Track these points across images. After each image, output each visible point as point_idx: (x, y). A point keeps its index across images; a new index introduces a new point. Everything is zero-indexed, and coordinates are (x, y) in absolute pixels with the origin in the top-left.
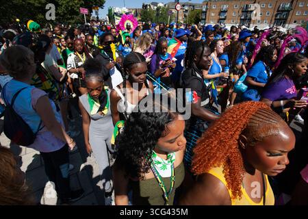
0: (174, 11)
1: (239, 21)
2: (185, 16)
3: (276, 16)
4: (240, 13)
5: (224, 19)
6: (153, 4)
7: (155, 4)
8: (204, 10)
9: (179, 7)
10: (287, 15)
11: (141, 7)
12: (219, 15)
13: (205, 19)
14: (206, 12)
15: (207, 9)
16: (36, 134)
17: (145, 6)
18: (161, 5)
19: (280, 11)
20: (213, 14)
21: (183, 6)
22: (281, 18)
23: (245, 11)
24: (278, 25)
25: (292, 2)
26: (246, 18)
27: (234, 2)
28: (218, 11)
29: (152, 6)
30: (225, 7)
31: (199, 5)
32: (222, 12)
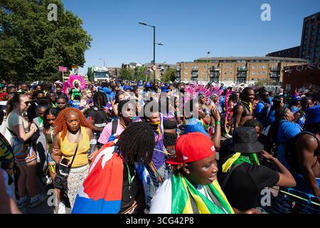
0: (151, 70)
1: (209, 79)
2: (162, 74)
3: (238, 74)
4: (209, 72)
5: (197, 77)
6: (132, 64)
7: (134, 64)
8: (178, 69)
9: (155, 67)
10: (246, 74)
11: (121, 67)
12: (192, 73)
13: (180, 77)
14: (180, 71)
15: (180, 69)
17: (124, 66)
18: (139, 65)
19: (240, 72)
20: (186, 73)
21: (160, 66)
22: (242, 76)
23: (213, 71)
24: (240, 82)
25: (246, 65)
26: (215, 76)
27: (202, 64)
28: (190, 71)
29: (131, 66)
30: (195, 68)
31: (173, 66)
32: (193, 71)
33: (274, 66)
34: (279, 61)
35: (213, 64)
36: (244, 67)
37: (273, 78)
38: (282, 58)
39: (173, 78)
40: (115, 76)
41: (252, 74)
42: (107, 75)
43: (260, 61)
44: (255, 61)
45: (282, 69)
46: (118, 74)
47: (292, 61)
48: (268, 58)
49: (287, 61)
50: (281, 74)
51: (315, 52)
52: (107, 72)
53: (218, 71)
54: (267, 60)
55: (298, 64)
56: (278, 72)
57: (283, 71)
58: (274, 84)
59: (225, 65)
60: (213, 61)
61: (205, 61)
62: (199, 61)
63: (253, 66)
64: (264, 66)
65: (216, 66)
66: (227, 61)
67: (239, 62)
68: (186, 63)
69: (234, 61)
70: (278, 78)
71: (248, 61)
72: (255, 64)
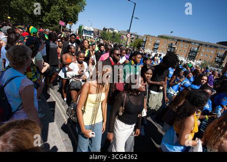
1: (166, 52)
2: (131, 41)
3: (189, 53)
4: (167, 47)
5: (157, 49)
6: (111, 29)
7: (112, 29)
8: (144, 40)
9: (129, 35)
10: (196, 54)
11: (103, 29)
12: (154, 45)
13: (144, 46)
14: (145, 42)
15: (146, 40)
16: (14, 113)
17: (105, 29)
18: (115, 31)
19: (191, 52)
20: (150, 44)
21: (131, 35)
22: (192, 56)
23: (170, 47)
24: (190, 60)
25: (198, 47)
27: (164, 40)
28: (153, 43)
29: (110, 30)
30: (158, 42)
31: (142, 37)
32: (156, 44)
33: (221, 53)
34: (226, 50)
35: (172, 42)
36: (196, 49)
37: (217, 62)
39: (139, 46)
40: (97, 36)
41: (201, 55)
42: (92, 34)
43: (211, 46)
44: (206, 45)
46: (100, 35)
48: (218, 45)
52: (93, 32)
53: (175, 48)
54: (217, 47)
56: (223, 58)
58: (217, 67)
59: (181, 44)
60: (173, 39)
61: (167, 38)
62: (162, 37)
63: (203, 49)
64: (213, 52)
65: (174, 43)
66: (184, 41)
67: (193, 44)
68: (152, 36)
69: (189, 42)
70: (221, 63)
71: (201, 44)
72: (206, 48)
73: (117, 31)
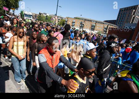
0: (54, 18)
1: (79, 27)
2: (58, 21)
3: (91, 27)
5: (74, 25)
6: (44, 13)
7: (46, 14)
8: (66, 20)
9: (56, 17)
10: (94, 28)
11: (39, 14)
12: (72, 23)
14: (67, 21)
15: (67, 20)
17: (40, 14)
19: (92, 26)
21: (58, 17)
22: (93, 28)
23: (81, 24)
24: (92, 31)
25: (95, 24)
26: (82, 26)
27: (77, 20)
29: (44, 15)
30: (74, 21)
31: (64, 18)
32: (73, 22)
33: (106, 26)
34: (108, 25)
35: (82, 21)
36: (94, 25)
37: (104, 31)
38: (109, 24)
39: (63, 24)
40: (35, 18)
41: (97, 28)
42: (31, 17)
43: (101, 23)
44: (99, 22)
45: (108, 28)
46: (37, 17)
47: (113, 26)
48: (104, 22)
49: (111, 25)
50: (108, 30)
51: (121, 23)
52: (32, 15)
53: (84, 24)
54: (104, 23)
55: (114, 27)
56: (107, 29)
57: (109, 29)
58: (105, 34)
59: (87, 22)
60: (82, 19)
61: (79, 19)
62: (76, 18)
63: (98, 25)
64: (102, 26)
65: (83, 22)
66: (88, 20)
67: (93, 22)
68: (70, 18)
69: (91, 21)
70: (106, 32)
71: (96, 22)
72: (99, 24)
73: (49, 15)
